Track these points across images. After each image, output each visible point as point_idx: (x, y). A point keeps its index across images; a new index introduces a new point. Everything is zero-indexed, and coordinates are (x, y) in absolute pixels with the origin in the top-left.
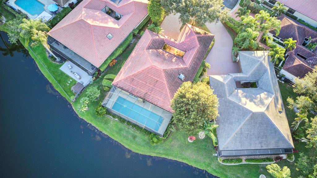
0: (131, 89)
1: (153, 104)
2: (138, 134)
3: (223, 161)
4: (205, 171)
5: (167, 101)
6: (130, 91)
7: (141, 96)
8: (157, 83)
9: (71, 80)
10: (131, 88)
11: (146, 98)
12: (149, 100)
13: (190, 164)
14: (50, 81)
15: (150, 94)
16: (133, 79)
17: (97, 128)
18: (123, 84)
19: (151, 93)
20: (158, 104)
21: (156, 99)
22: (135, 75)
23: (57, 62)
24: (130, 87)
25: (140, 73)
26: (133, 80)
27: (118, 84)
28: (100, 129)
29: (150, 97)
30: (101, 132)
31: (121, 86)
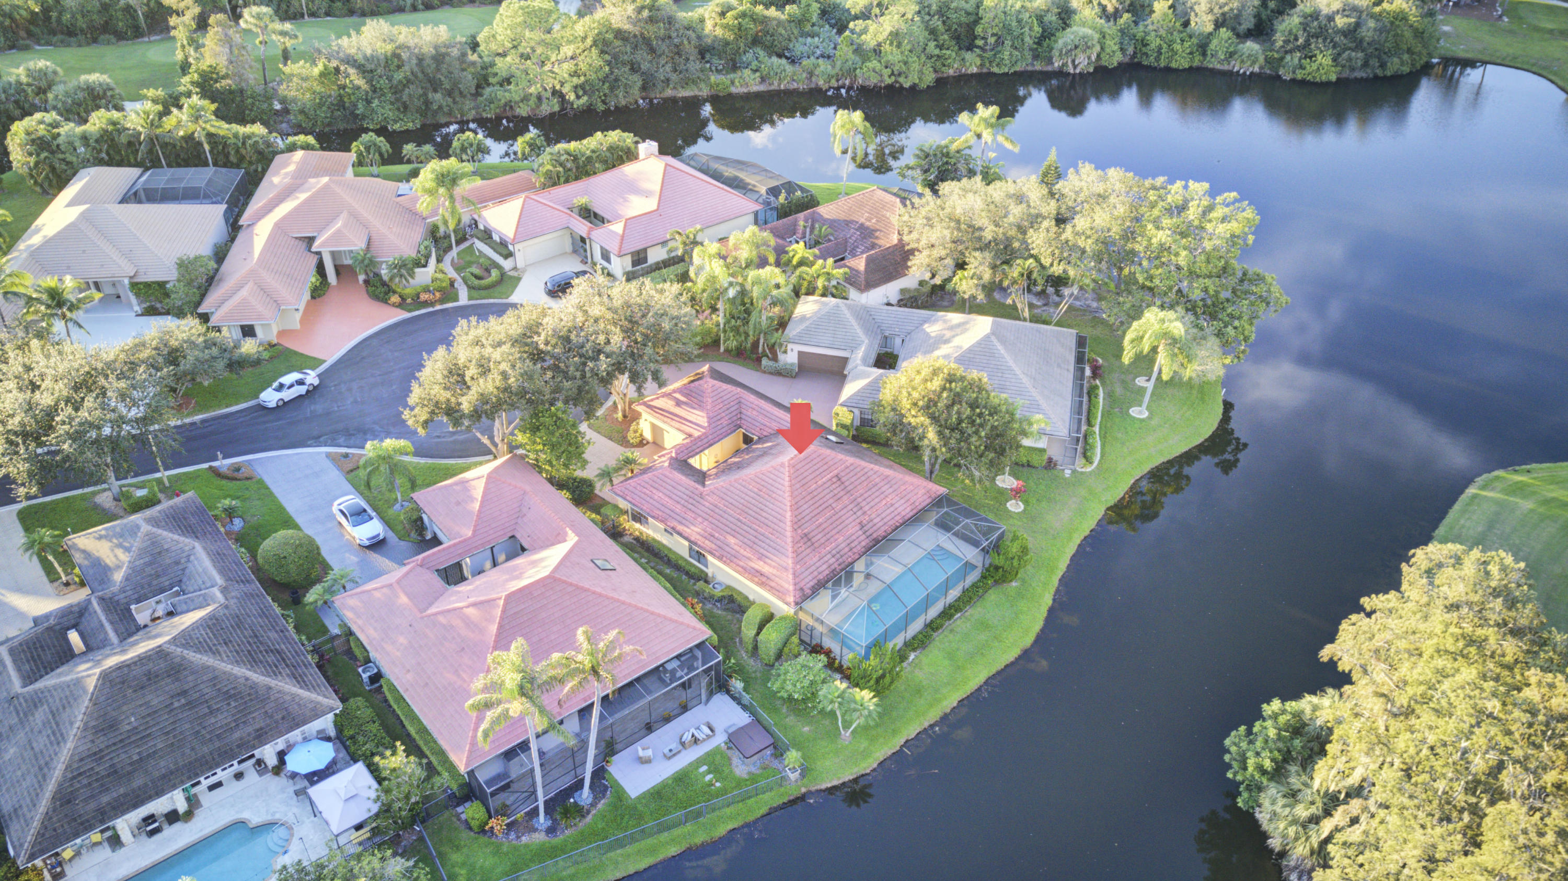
0: (834, 560)
1: (897, 528)
2: (974, 612)
3: (1089, 460)
4: (1108, 509)
5: (903, 488)
6: (836, 565)
7: (863, 544)
8: (844, 479)
9: (704, 768)
10: (829, 556)
11: (875, 535)
12: (883, 529)
13: (1087, 533)
14: (673, 851)
15: (867, 518)
16: (806, 535)
17: (926, 725)
18: (807, 573)
19: (864, 513)
20: (903, 513)
21: (888, 511)
22: (797, 524)
23: (593, 805)
24: (826, 559)
25: (795, 507)
26: (806, 537)
27: (802, 589)
28: (934, 715)
29: (875, 521)
30: (945, 718)
31: (812, 584)
